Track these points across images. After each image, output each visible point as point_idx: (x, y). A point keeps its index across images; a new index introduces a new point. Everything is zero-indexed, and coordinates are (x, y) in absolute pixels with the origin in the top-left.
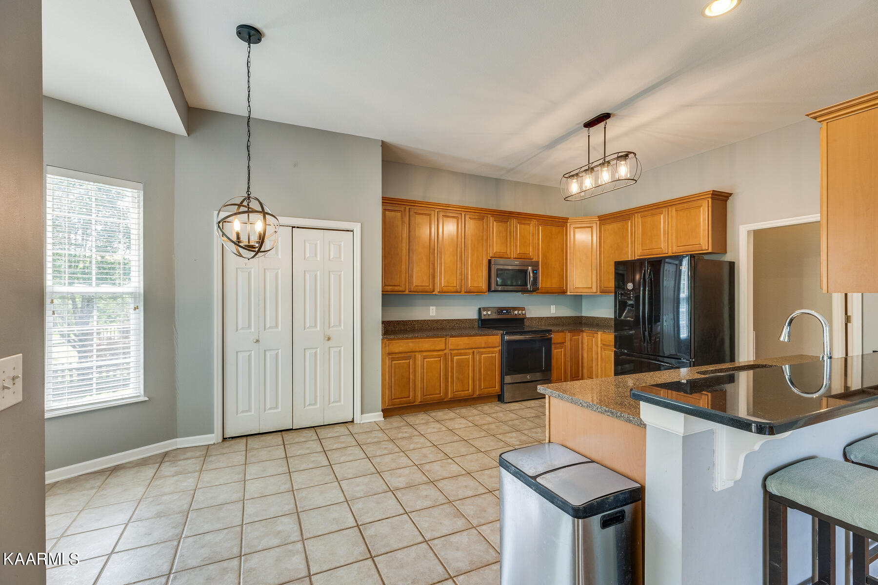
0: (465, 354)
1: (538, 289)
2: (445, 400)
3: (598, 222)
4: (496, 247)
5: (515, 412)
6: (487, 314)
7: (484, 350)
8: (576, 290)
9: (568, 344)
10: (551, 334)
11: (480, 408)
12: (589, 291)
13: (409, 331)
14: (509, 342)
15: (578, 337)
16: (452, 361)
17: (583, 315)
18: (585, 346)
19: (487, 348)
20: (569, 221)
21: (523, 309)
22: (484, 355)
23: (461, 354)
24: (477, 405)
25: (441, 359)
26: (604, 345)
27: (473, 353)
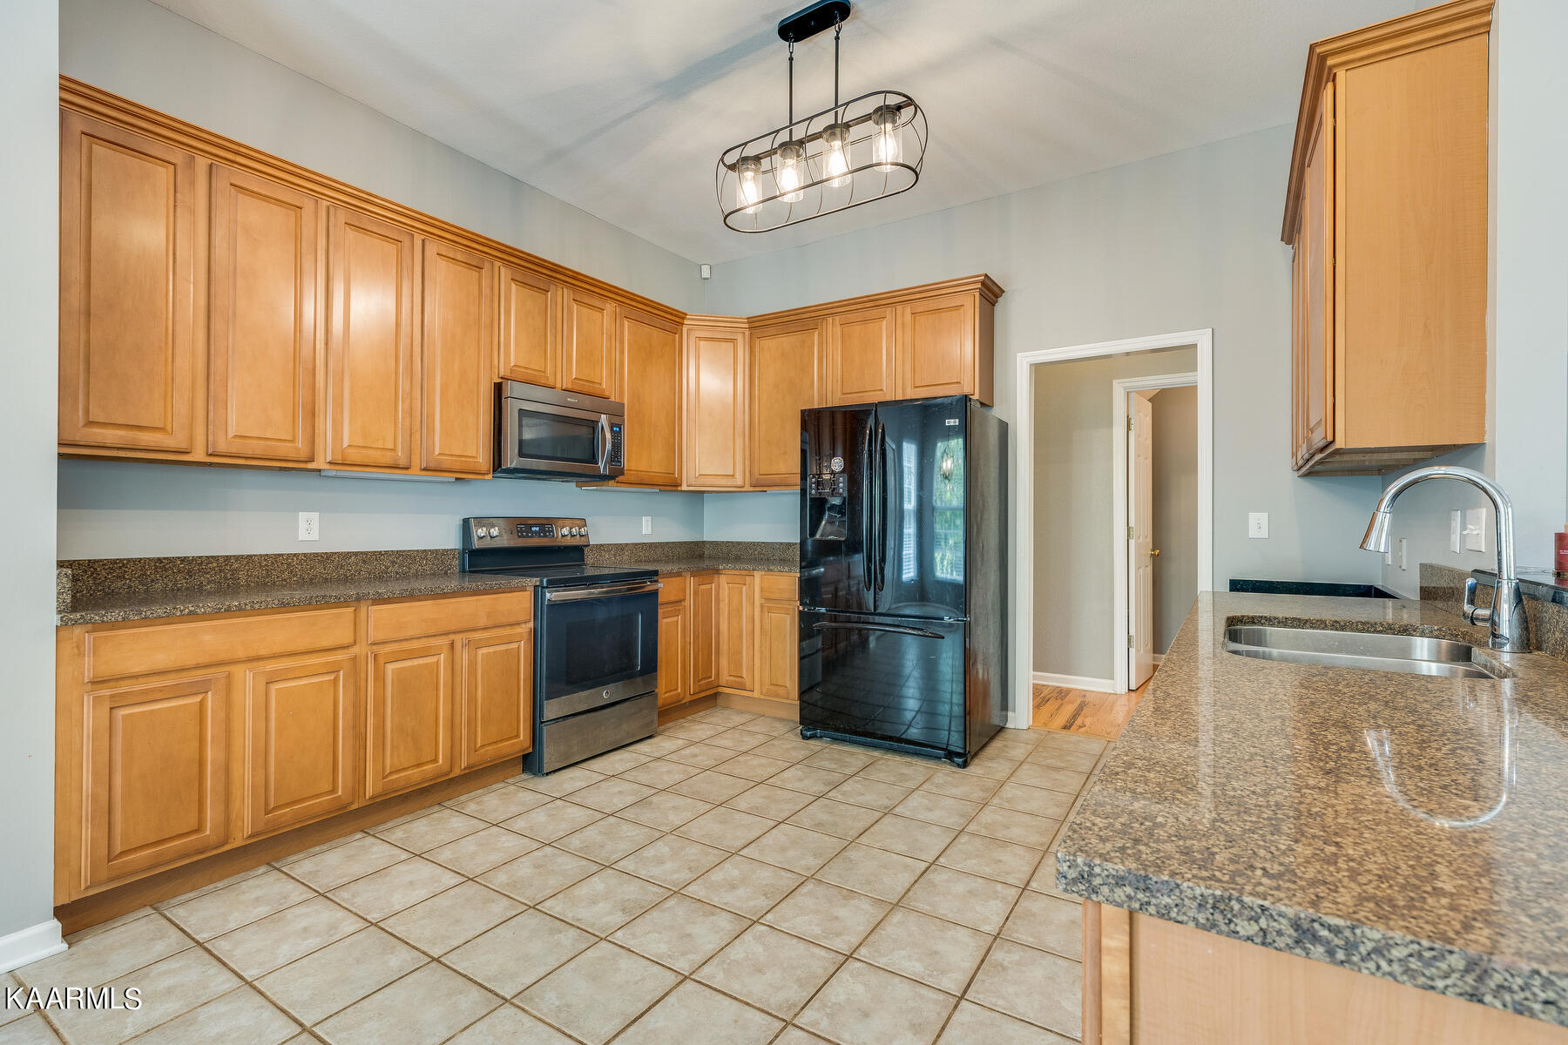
0: (425, 652)
1: (622, 472)
2: (355, 806)
3: (747, 332)
4: (514, 352)
5: (578, 800)
6: (492, 536)
7: (485, 635)
8: (703, 481)
9: (690, 602)
10: (657, 581)
11: (472, 808)
12: (729, 482)
13: (209, 593)
14: (553, 606)
15: (709, 586)
16: (380, 677)
17: (707, 537)
18: (724, 607)
19: (495, 627)
20: (686, 322)
21: (583, 522)
22: (485, 650)
23: (411, 654)
24: (463, 798)
25: (336, 680)
26: (768, 599)
27: (452, 645)
